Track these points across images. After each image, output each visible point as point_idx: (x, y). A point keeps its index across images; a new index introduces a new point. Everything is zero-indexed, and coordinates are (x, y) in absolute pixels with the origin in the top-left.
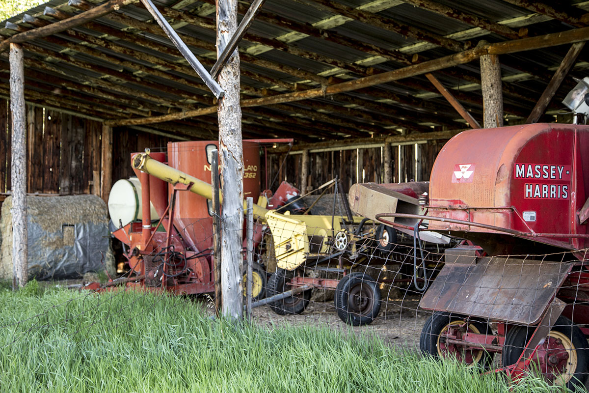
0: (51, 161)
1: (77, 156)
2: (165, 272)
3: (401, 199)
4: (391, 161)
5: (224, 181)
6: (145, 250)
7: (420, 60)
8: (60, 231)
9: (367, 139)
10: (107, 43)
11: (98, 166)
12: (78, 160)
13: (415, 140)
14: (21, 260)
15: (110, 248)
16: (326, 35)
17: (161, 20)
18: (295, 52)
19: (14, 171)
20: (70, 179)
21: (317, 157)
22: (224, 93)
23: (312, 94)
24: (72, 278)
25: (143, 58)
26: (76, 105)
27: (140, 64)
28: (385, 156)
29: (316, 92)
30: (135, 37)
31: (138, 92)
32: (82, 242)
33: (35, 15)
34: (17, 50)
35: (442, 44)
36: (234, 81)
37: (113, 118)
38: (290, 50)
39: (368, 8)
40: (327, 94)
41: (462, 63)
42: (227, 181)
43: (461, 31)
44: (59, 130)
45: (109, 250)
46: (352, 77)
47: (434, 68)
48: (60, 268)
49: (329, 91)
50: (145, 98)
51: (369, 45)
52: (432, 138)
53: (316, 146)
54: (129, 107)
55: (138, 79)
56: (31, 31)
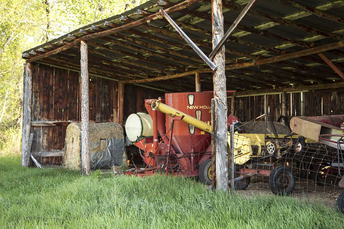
0: (91, 103)
1: (104, 101)
2: (168, 165)
3: (323, 126)
4: (286, 102)
5: (217, 115)
6: (156, 153)
7: (315, 46)
8: (99, 142)
9: (272, 89)
10: (134, 39)
11: (116, 106)
12: (105, 103)
13: (302, 90)
14: (87, 159)
15: (125, 152)
16: (262, 33)
17: (178, 28)
18: (242, 42)
19: (83, 110)
20: (101, 114)
21: (240, 100)
22: (217, 68)
23: (247, 65)
24: (105, 169)
25: (152, 47)
26: (106, 72)
27: (149, 50)
28: (282, 99)
29: (249, 64)
30: (151, 36)
31: (144, 65)
32: (110, 149)
33: (97, 26)
34: (85, 44)
35: (330, 37)
36: (223, 61)
37: (125, 79)
38: (239, 41)
39: (290, 18)
40: (256, 65)
41: (341, 47)
42: (219, 116)
43: (342, 29)
44: (95, 86)
45: (125, 153)
46: (271, 55)
47: (324, 50)
48: (99, 163)
49: (257, 64)
50: (147, 68)
51: (286, 38)
52: (312, 89)
53: (240, 93)
54: (136, 74)
55: (145, 58)
56: (94, 34)
